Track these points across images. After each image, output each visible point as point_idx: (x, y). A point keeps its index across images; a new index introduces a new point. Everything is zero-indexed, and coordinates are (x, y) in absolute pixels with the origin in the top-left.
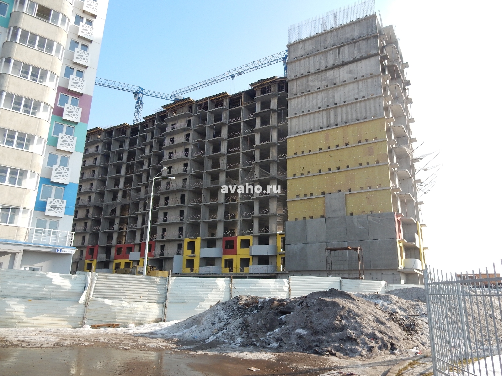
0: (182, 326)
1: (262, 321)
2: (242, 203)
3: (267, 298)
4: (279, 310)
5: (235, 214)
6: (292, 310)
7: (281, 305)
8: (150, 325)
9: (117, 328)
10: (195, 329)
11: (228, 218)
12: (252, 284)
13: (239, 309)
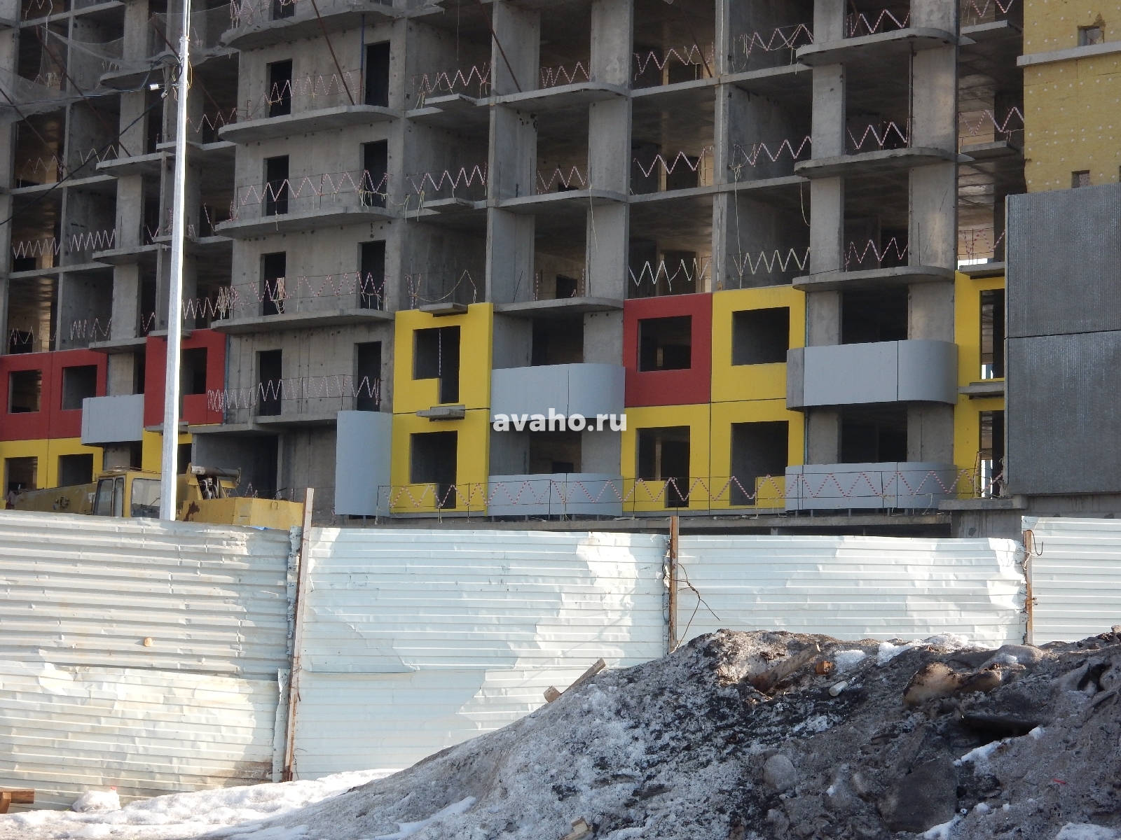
0: (386, 802)
1: (857, 777)
2: (738, 86)
3: (888, 646)
4: (958, 715)
5: (694, 160)
6: (1037, 717)
7: (968, 685)
8: (206, 799)
9: (22, 815)
10: (461, 821)
11: (652, 186)
12: (795, 565)
13: (716, 706)
